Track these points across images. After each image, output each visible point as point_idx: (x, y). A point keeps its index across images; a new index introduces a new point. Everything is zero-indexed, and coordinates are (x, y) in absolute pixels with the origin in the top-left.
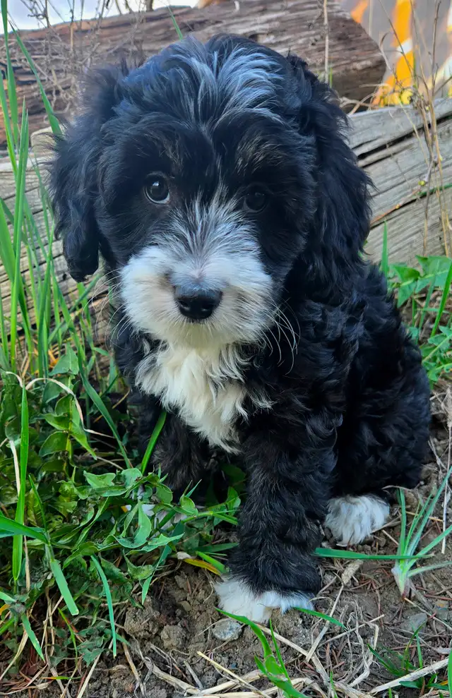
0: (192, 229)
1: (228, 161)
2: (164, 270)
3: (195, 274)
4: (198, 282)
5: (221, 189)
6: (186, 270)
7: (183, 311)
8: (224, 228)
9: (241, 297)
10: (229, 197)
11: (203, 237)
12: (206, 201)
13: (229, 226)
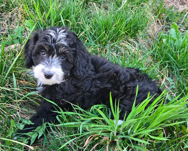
0: (49, 62)
1: (57, 51)
2: (43, 69)
3: (48, 70)
4: (49, 72)
5: (55, 55)
6: (47, 70)
7: (45, 77)
8: (55, 63)
9: (57, 76)
10: (57, 57)
11: (51, 64)
12: (52, 57)
13: (56, 62)
